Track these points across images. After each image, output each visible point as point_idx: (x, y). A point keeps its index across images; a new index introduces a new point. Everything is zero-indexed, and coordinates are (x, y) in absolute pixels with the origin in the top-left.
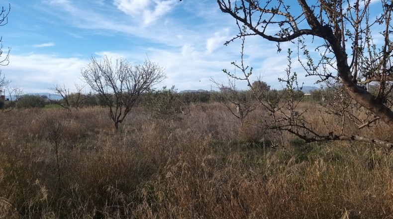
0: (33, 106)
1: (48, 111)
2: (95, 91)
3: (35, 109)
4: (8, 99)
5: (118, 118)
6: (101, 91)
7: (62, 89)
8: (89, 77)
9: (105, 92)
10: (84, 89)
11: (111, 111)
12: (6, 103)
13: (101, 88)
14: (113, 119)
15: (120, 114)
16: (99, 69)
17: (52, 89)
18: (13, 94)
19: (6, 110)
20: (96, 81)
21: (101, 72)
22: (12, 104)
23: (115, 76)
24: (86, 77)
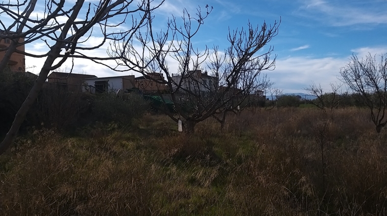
0: (290, 106)
1: (304, 110)
2: (354, 91)
3: (292, 108)
4: (268, 99)
5: (380, 121)
6: (361, 92)
7: (318, 89)
8: (349, 76)
9: (365, 92)
10: (340, 89)
11: (372, 113)
12: (267, 102)
13: (361, 88)
14: (374, 121)
15: (383, 117)
16: (359, 68)
17: (308, 89)
18: (274, 94)
19: (268, 108)
20: (356, 81)
21: (362, 70)
22: (272, 103)
23: (378, 74)
24: (345, 77)
